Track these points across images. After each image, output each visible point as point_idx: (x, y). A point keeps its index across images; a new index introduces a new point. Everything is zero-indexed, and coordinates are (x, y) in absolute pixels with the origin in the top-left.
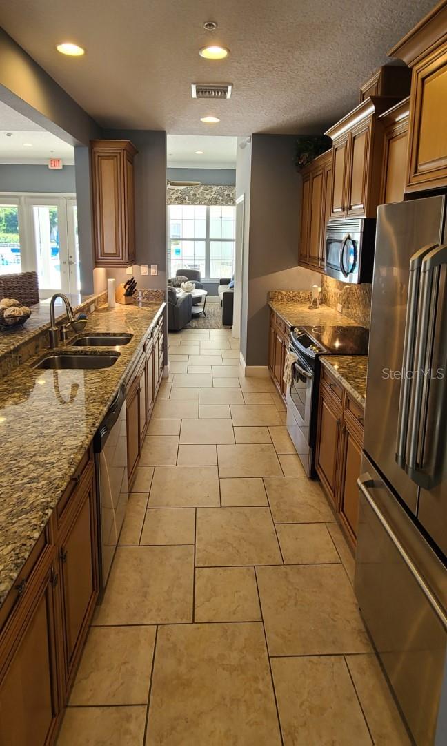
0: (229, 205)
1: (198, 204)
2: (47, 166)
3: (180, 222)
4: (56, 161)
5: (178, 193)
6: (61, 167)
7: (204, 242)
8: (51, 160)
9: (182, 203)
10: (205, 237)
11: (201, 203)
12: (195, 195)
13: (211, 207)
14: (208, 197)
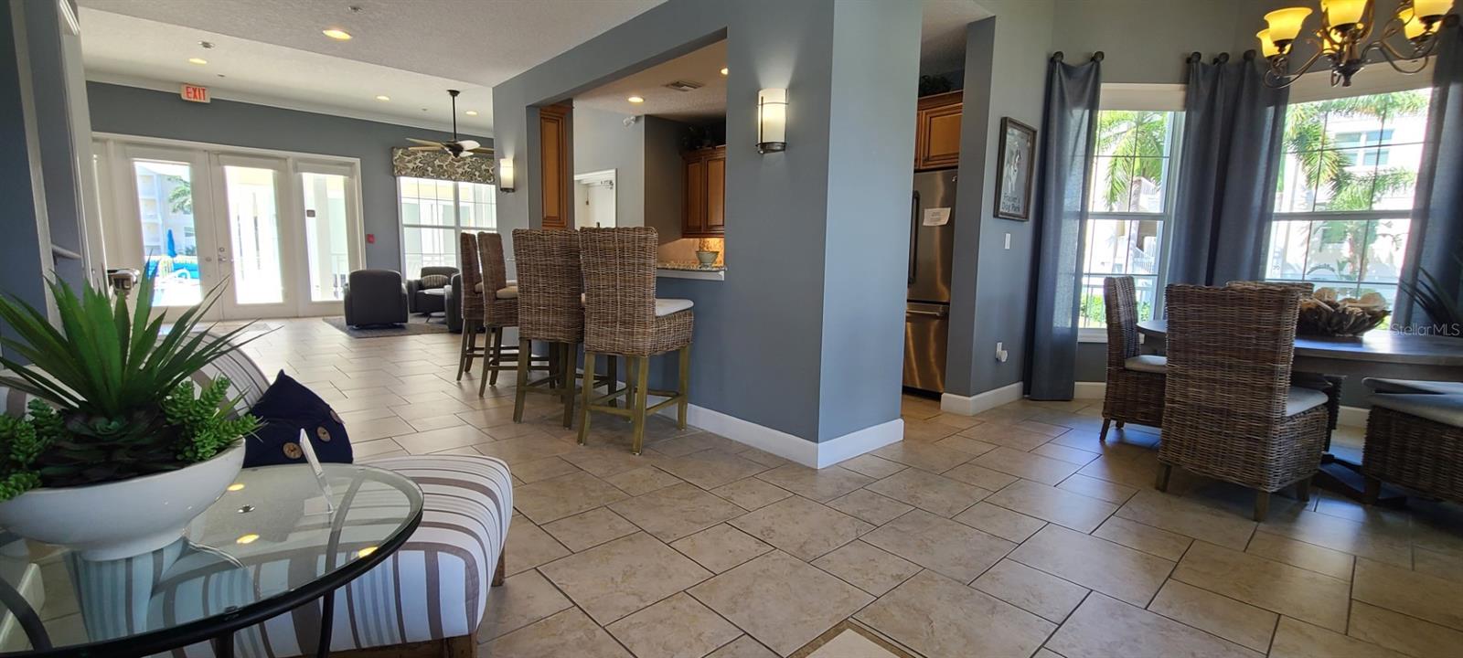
0: (487, 183)
1: (445, 179)
2: (179, 95)
3: (416, 201)
4: (197, 88)
5: (417, 162)
6: (208, 101)
7: (453, 231)
8: (188, 85)
9: (422, 176)
10: (453, 224)
11: (449, 178)
12: (441, 166)
13: (460, 183)
14: (460, 171)
